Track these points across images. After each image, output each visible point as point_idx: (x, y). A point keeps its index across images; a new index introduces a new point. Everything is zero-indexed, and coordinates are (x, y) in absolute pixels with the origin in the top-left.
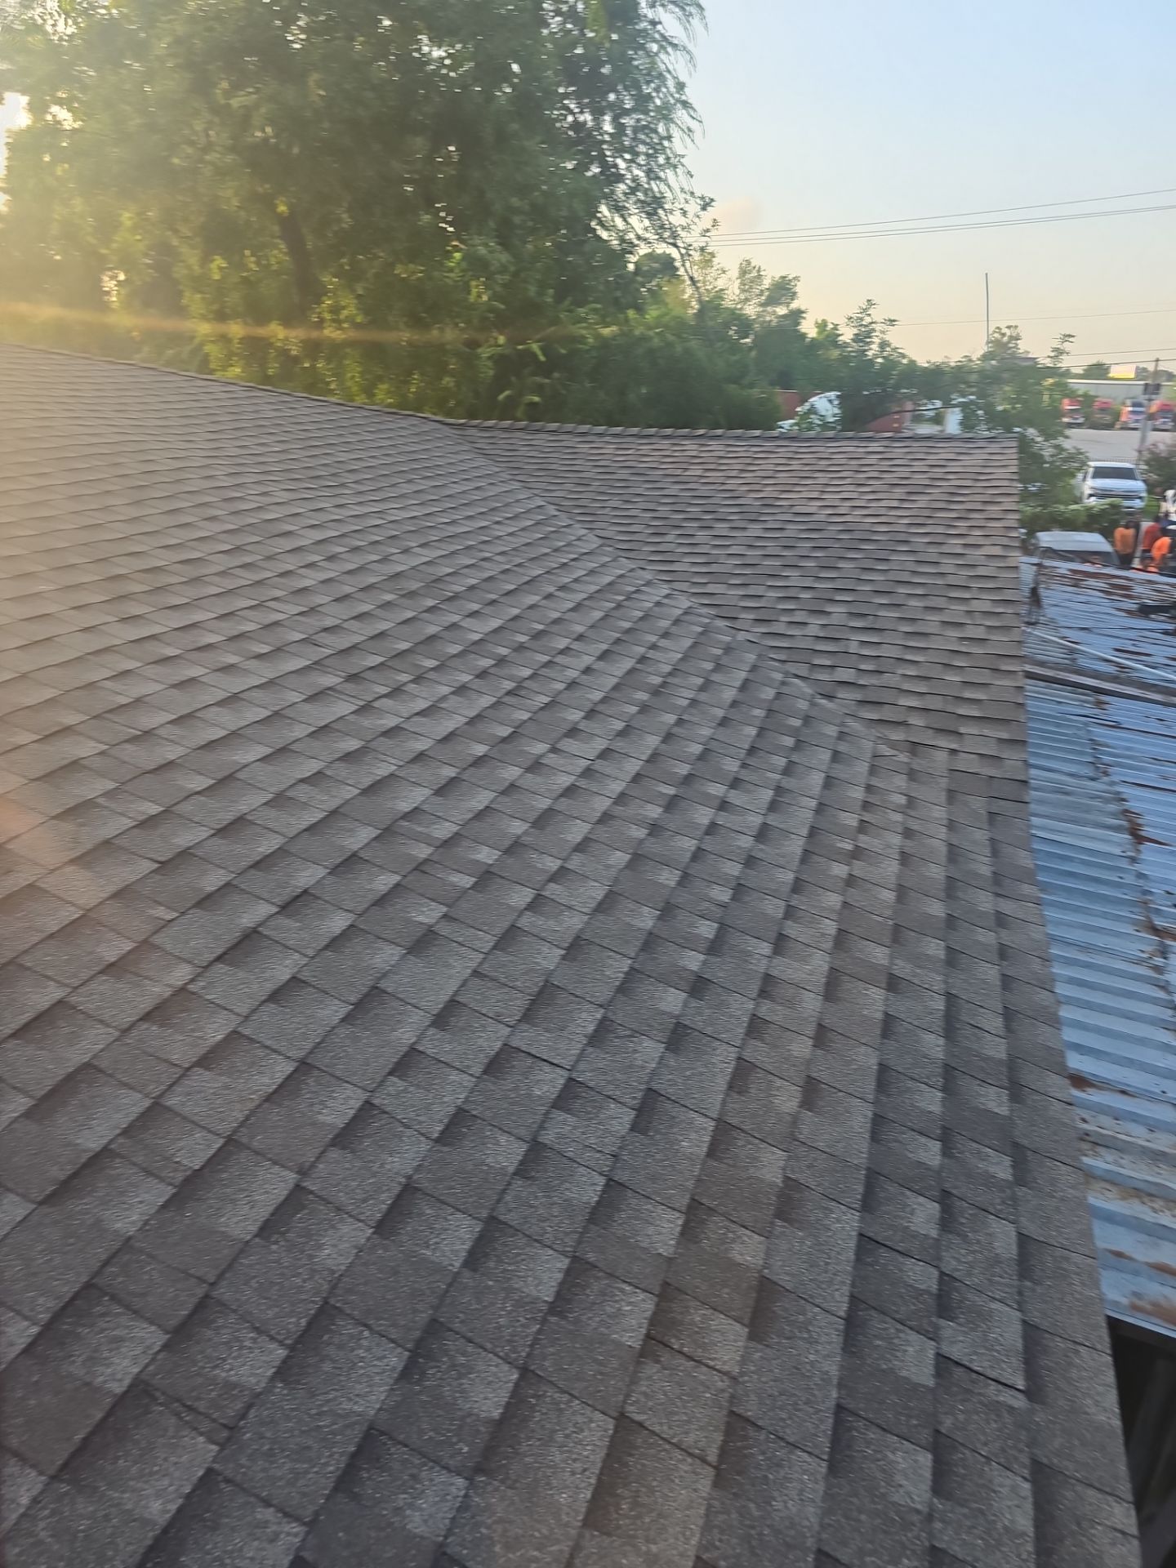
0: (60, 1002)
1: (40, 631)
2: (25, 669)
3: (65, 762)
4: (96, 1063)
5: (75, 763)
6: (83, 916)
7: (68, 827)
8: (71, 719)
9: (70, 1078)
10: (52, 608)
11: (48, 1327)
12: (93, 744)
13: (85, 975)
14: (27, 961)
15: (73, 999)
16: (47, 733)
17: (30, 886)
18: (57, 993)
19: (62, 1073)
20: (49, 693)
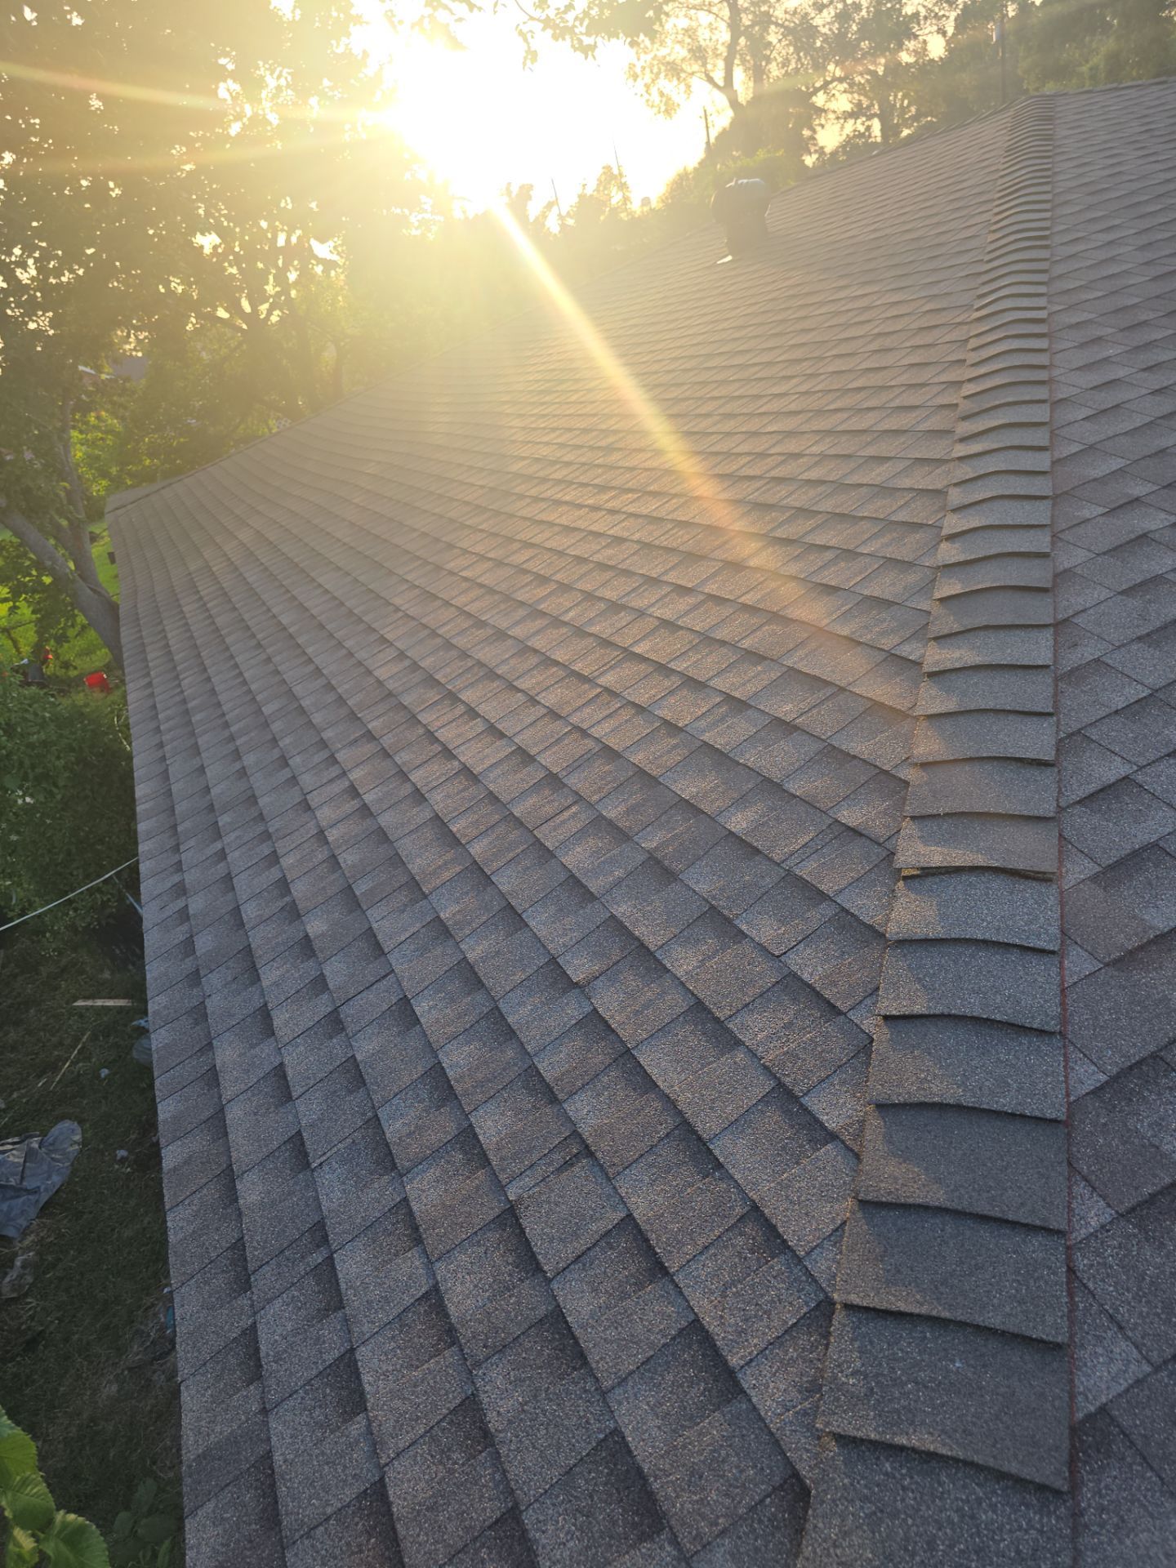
0: (1126, 778)
1: (1108, 399)
2: (1092, 440)
3: (1133, 536)
4: (1161, 844)
5: (1144, 535)
6: (1151, 695)
7: (1135, 603)
8: (1139, 490)
9: (1135, 854)
10: (1121, 373)
11: (1115, 1079)
12: (1163, 515)
13: (1151, 755)
14: (1093, 734)
15: (1140, 778)
16: (1113, 506)
17: (1097, 660)
18: (1124, 770)
19: (1127, 848)
20: (1116, 464)
